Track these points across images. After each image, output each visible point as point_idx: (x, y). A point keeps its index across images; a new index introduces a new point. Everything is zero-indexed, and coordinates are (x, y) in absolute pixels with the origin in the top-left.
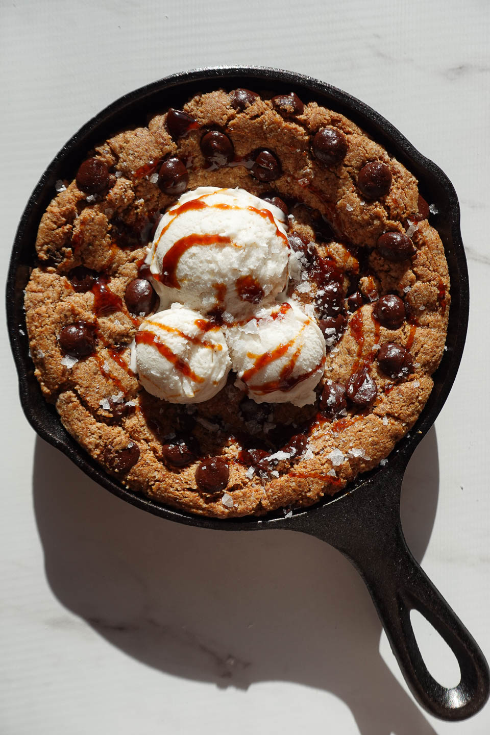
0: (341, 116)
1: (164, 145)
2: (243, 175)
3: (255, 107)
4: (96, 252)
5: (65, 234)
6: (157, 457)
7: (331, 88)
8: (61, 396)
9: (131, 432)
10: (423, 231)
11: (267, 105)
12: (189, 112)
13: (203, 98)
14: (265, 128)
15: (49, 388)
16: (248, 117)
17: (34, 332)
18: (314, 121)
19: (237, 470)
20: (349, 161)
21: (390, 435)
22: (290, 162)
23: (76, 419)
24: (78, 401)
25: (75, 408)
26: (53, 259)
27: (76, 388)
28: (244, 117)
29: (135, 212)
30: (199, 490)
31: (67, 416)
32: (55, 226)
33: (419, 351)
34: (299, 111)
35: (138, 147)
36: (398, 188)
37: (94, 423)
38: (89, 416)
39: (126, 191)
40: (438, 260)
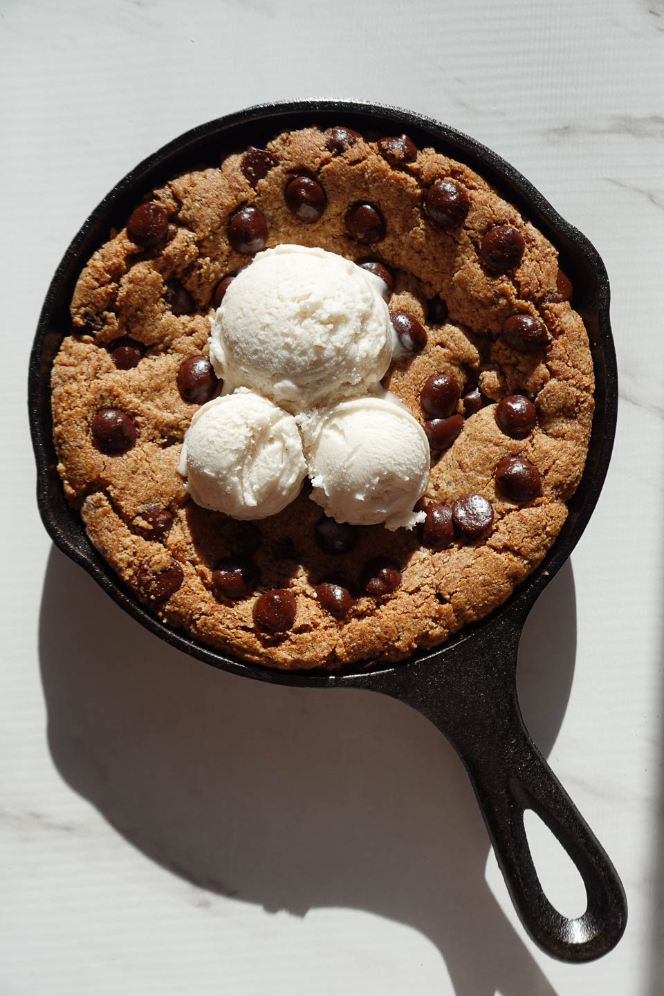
0: (464, 166)
1: (239, 191)
2: (337, 234)
3: (356, 151)
4: (146, 319)
5: (108, 294)
6: (205, 584)
7: (452, 132)
8: (89, 499)
9: (174, 550)
10: (562, 315)
11: (372, 148)
12: (273, 152)
13: (292, 136)
14: (367, 176)
15: (74, 489)
16: (346, 161)
17: (61, 415)
18: (429, 171)
19: (307, 607)
20: (471, 223)
21: (506, 574)
22: (397, 220)
23: (106, 528)
24: (110, 507)
25: (105, 514)
26: (91, 325)
27: (108, 489)
28: (341, 161)
29: (198, 272)
30: (256, 629)
31: (94, 524)
32: (96, 284)
33: (550, 468)
34: (411, 157)
35: (207, 192)
36: (532, 260)
37: (128, 536)
38: (121, 526)
39: (188, 246)
40: (580, 353)
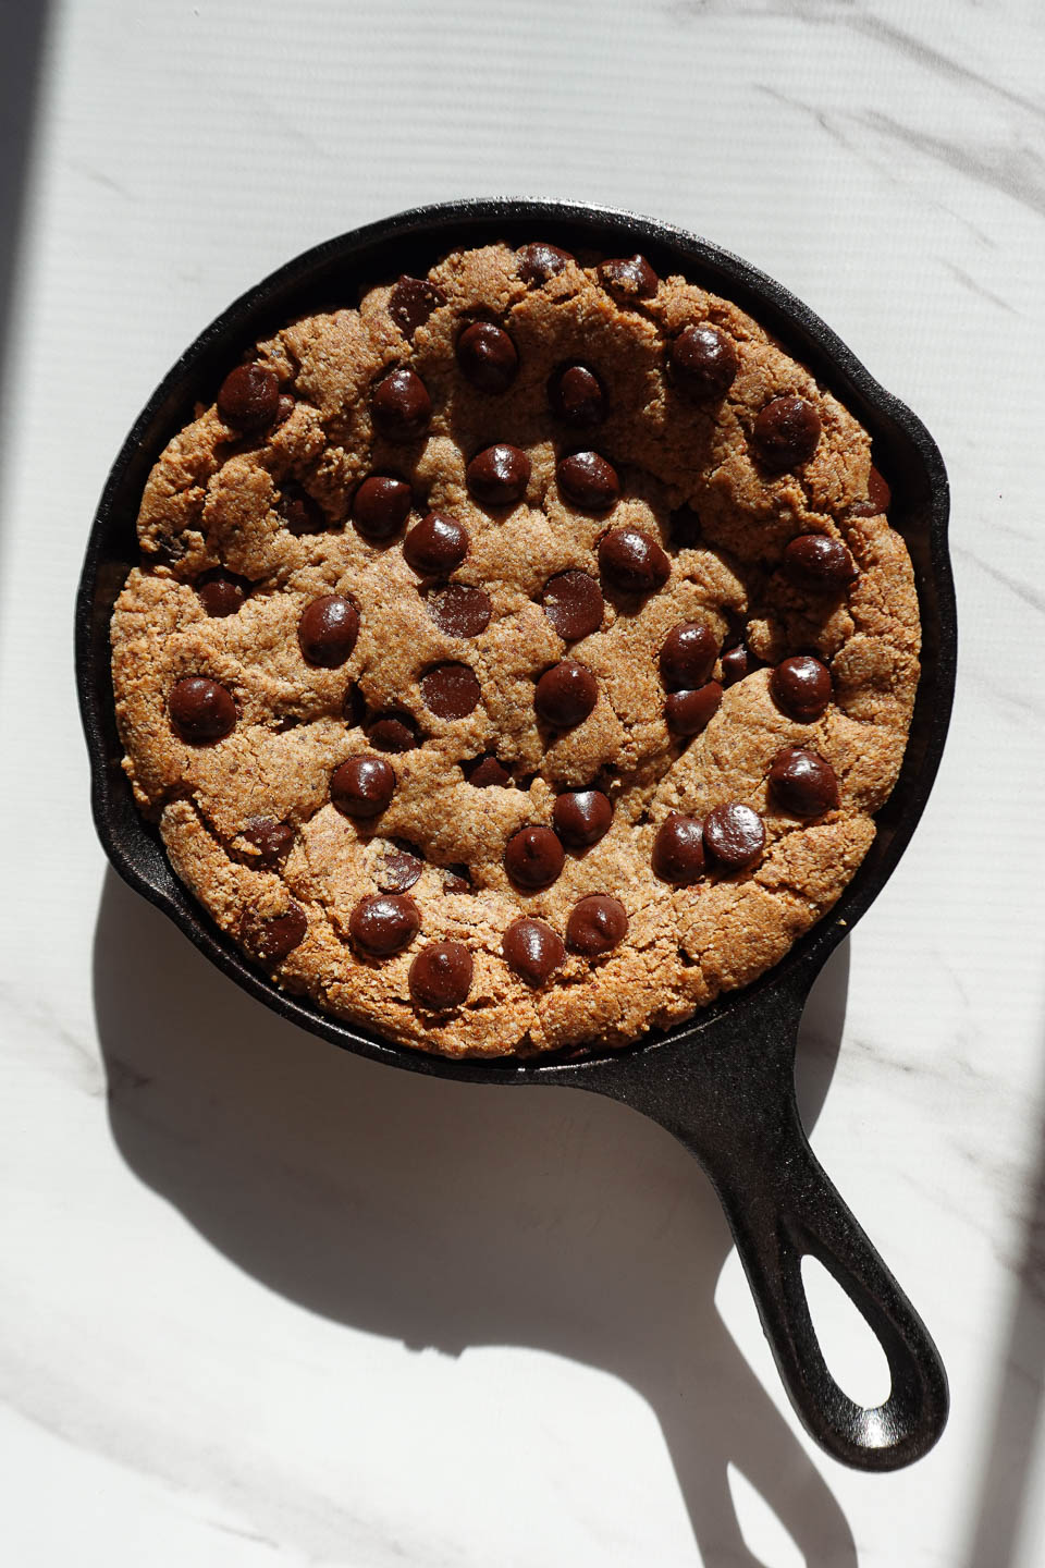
0: (730, 304)
1: (386, 345)
3: (563, 280)
4: (249, 542)
5: (189, 504)
6: (338, 935)
7: (712, 250)
8: (168, 808)
9: (295, 884)
10: (875, 536)
11: (589, 277)
12: (437, 285)
13: (466, 258)
14: (580, 320)
15: (146, 794)
16: (549, 297)
17: (124, 686)
18: (677, 311)
19: (488, 970)
20: (739, 393)
21: (784, 924)
23: (193, 853)
24: (198, 822)
25: (191, 833)
26: (166, 550)
27: (194, 796)
28: (541, 297)
29: (326, 470)
30: (414, 1002)
31: (176, 847)
32: (171, 489)
33: (851, 767)
34: (647, 290)
35: (337, 346)
36: (832, 451)
37: (226, 864)
38: (216, 850)
39: (309, 430)
40: (900, 593)
